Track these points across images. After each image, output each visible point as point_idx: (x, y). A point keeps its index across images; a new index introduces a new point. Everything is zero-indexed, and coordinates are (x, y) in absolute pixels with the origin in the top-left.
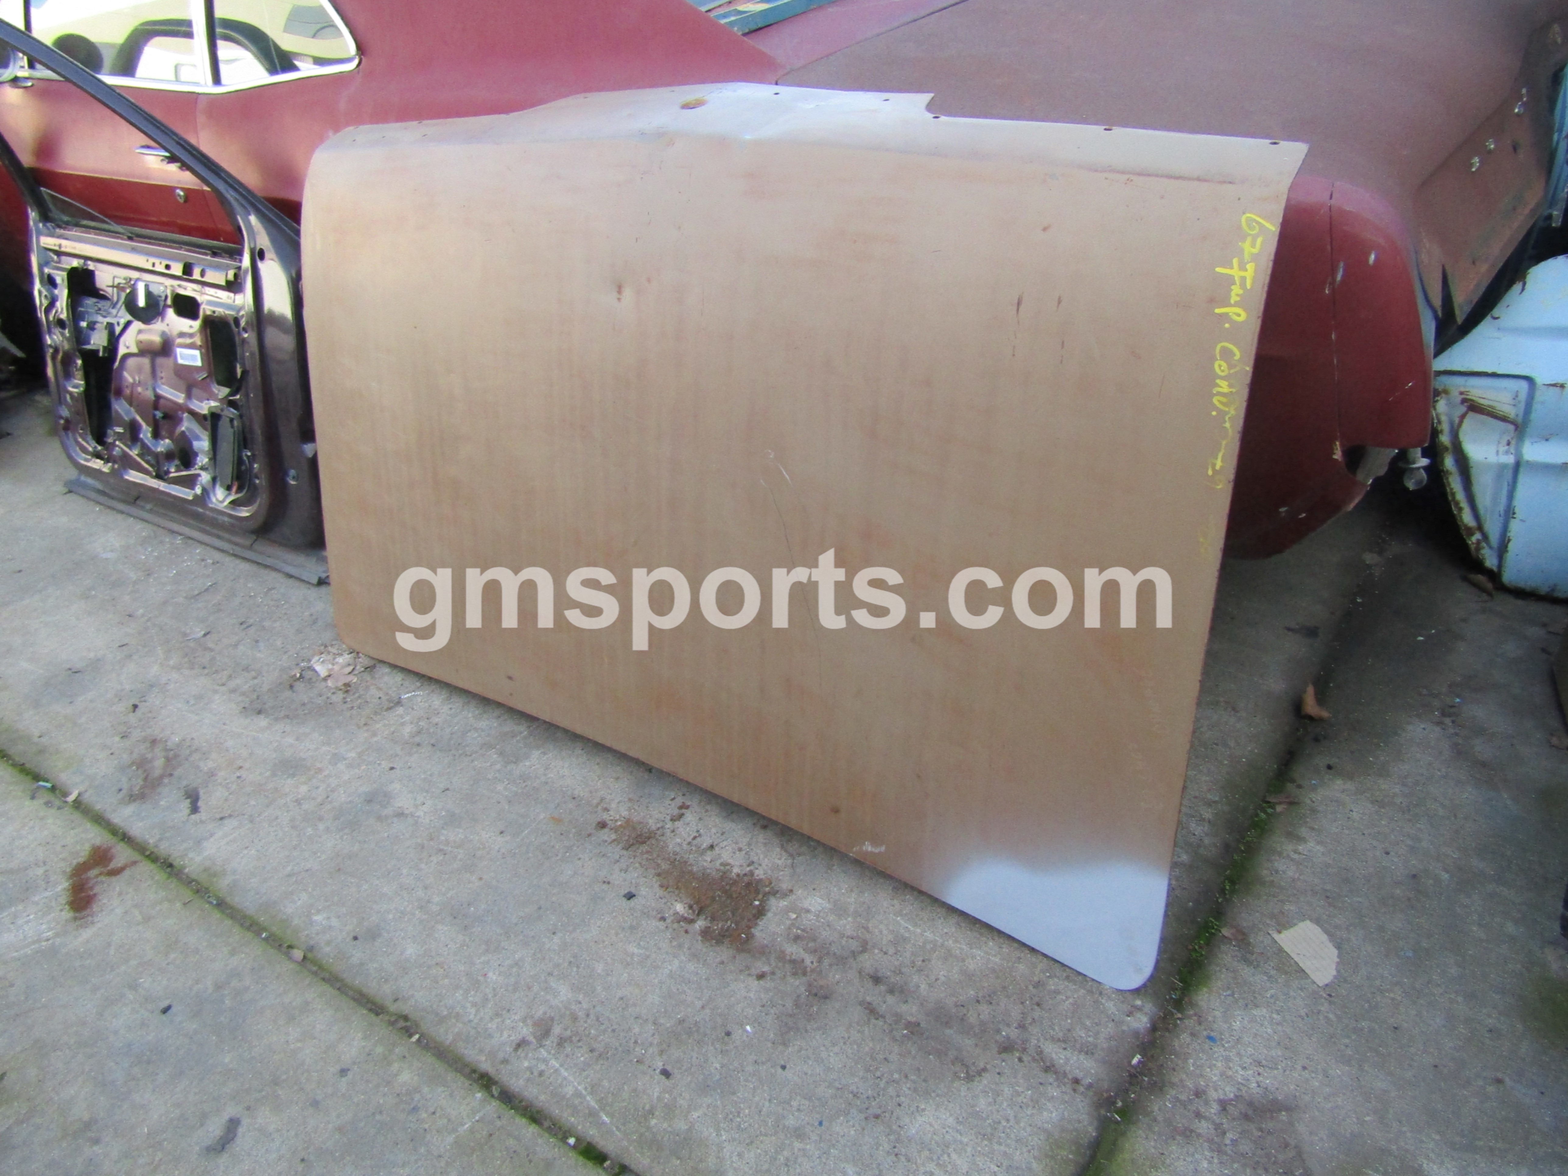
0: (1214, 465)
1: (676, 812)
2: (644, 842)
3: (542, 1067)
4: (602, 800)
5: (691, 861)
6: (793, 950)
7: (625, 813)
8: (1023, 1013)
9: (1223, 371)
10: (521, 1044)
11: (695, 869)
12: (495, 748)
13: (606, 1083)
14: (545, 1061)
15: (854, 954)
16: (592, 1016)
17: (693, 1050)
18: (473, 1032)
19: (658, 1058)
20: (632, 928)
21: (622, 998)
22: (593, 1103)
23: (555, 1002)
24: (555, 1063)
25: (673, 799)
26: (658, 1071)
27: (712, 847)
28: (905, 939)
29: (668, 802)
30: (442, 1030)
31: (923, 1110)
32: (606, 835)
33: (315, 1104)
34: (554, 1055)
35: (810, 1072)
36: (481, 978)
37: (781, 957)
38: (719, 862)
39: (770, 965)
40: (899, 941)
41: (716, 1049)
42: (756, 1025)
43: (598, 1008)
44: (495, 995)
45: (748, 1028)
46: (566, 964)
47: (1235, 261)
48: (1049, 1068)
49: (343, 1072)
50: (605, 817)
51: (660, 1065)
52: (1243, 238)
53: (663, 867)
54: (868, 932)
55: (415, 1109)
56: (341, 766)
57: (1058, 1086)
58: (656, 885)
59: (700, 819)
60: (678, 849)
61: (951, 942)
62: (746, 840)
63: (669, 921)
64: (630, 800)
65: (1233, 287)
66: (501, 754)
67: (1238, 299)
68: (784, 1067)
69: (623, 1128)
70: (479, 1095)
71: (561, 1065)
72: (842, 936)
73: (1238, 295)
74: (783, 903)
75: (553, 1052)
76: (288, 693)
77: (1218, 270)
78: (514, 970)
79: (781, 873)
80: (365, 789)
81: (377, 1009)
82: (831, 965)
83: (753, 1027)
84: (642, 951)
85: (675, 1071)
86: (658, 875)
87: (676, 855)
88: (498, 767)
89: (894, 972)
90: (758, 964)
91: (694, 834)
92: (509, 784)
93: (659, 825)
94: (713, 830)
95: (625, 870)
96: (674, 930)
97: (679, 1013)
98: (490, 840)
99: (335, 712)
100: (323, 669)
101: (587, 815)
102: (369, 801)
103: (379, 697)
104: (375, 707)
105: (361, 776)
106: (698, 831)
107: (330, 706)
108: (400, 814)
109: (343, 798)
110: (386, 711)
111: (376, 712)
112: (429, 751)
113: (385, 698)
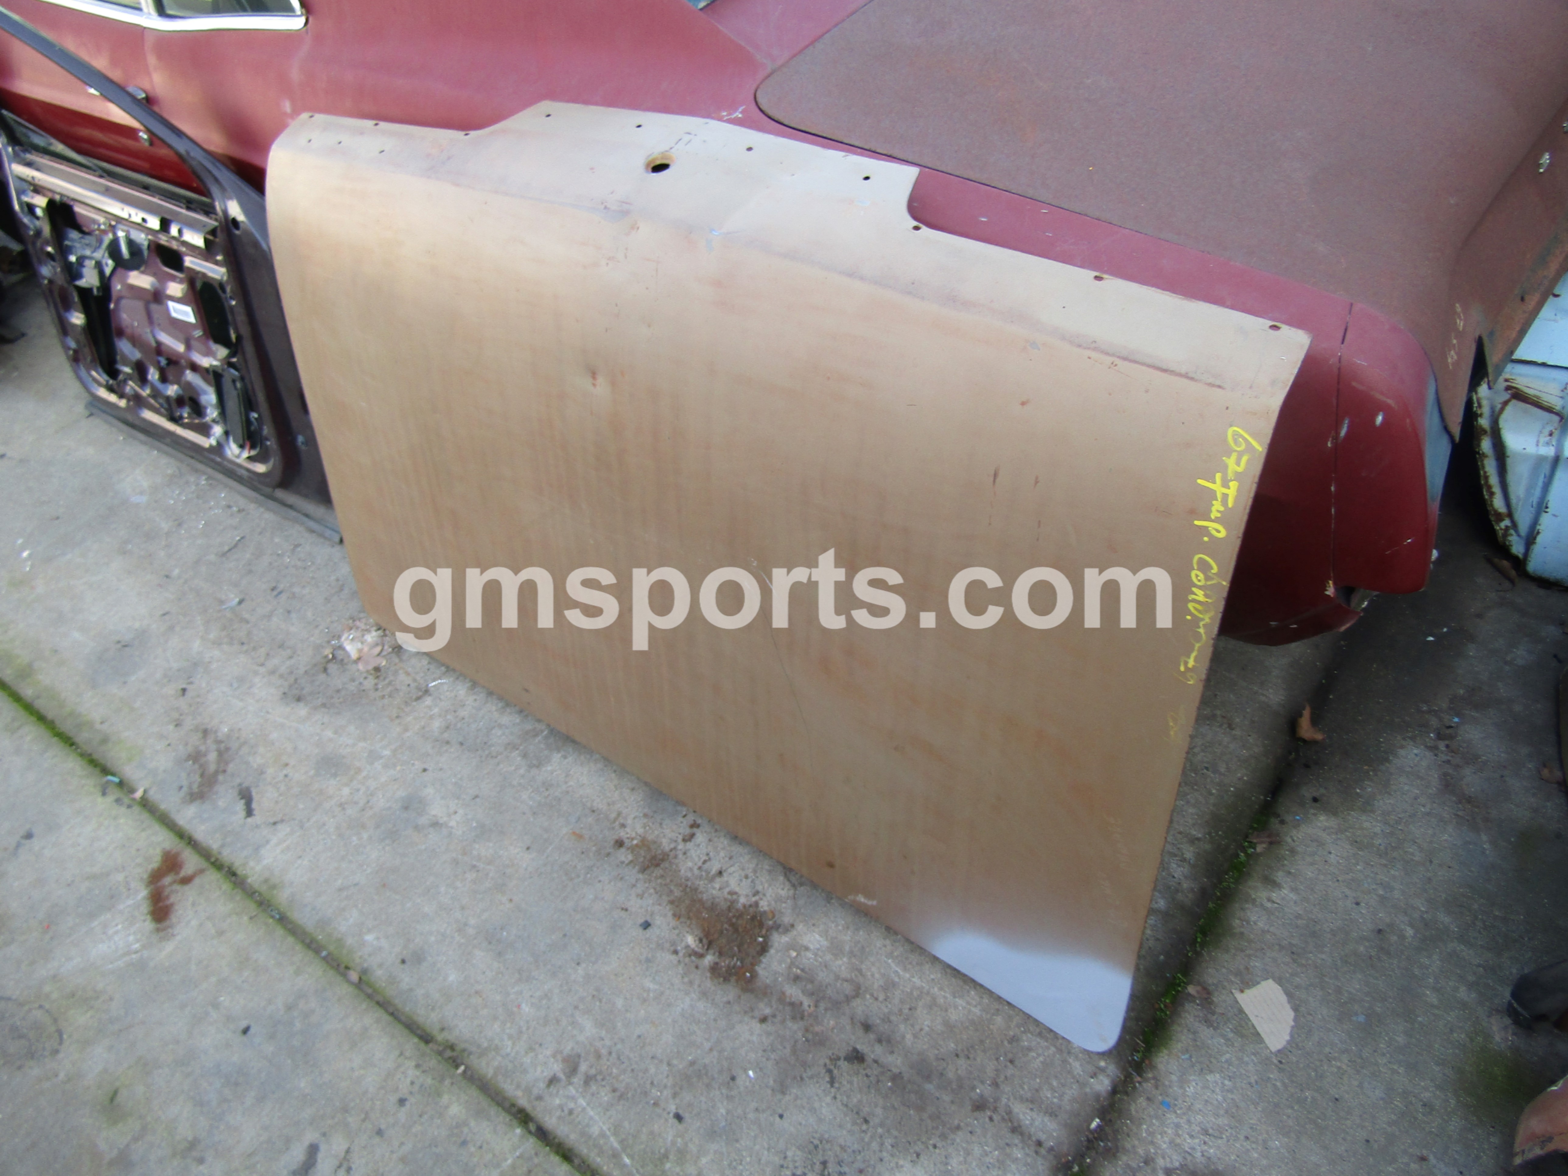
0: (1186, 663)
1: (688, 831)
2: (658, 865)
3: (571, 1105)
4: (619, 814)
5: (701, 889)
6: (793, 992)
7: (640, 831)
8: (996, 1070)
9: (1199, 581)
10: (553, 1081)
11: (705, 897)
12: (517, 749)
13: (626, 1124)
14: (573, 1098)
15: (848, 999)
16: (614, 1055)
17: (702, 1094)
18: (510, 1066)
19: (671, 1101)
20: (648, 960)
21: (639, 1037)
22: (616, 1145)
23: (581, 1038)
24: (582, 1102)
25: (685, 816)
26: (671, 1115)
27: (720, 873)
28: (894, 985)
29: (681, 819)
30: (484, 1064)
31: (902, 1166)
32: (624, 856)
33: (380, 1133)
34: (581, 1093)
35: (804, 1122)
36: (515, 1009)
37: (782, 998)
38: (727, 890)
39: (771, 1007)
40: (889, 986)
41: (722, 1093)
42: (758, 1070)
43: (619, 1046)
44: (528, 1029)
45: (751, 1073)
46: (590, 998)
47: (1218, 476)
48: (1016, 1129)
49: (402, 1102)
50: (623, 834)
51: (673, 1108)
52: (1229, 452)
53: (676, 894)
54: (861, 974)
55: (464, 1143)
56: (378, 765)
57: (1023, 1148)
58: (670, 914)
59: (710, 840)
60: (689, 875)
61: (936, 989)
62: (752, 866)
63: (681, 954)
64: (645, 815)
65: (1214, 502)
66: (525, 756)
67: (1219, 515)
68: (781, 1116)
69: (641, 1170)
70: (518, 1131)
71: (588, 1104)
72: (837, 978)
73: (1218, 511)
74: (785, 939)
75: (580, 1090)
76: (322, 677)
77: (1200, 481)
78: (544, 1002)
79: (784, 905)
80: (401, 793)
81: (426, 1038)
82: (826, 1010)
83: (755, 1072)
84: (657, 987)
85: (686, 1115)
86: (671, 902)
87: (687, 880)
88: (522, 771)
89: (883, 1020)
90: (761, 1005)
91: (705, 858)
92: (533, 792)
93: (672, 846)
94: (722, 854)
95: (641, 896)
96: (686, 964)
97: (690, 1054)
98: (518, 856)
99: (367, 701)
100: (353, 649)
101: (605, 832)
102: (406, 808)
103: (407, 684)
104: (404, 696)
105: (397, 779)
106: (708, 855)
107: (363, 694)
108: (435, 824)
109: (382, 804)
110: (415, 701)
111: (406, 702)
112: (458, 751)
113: (413, 685)
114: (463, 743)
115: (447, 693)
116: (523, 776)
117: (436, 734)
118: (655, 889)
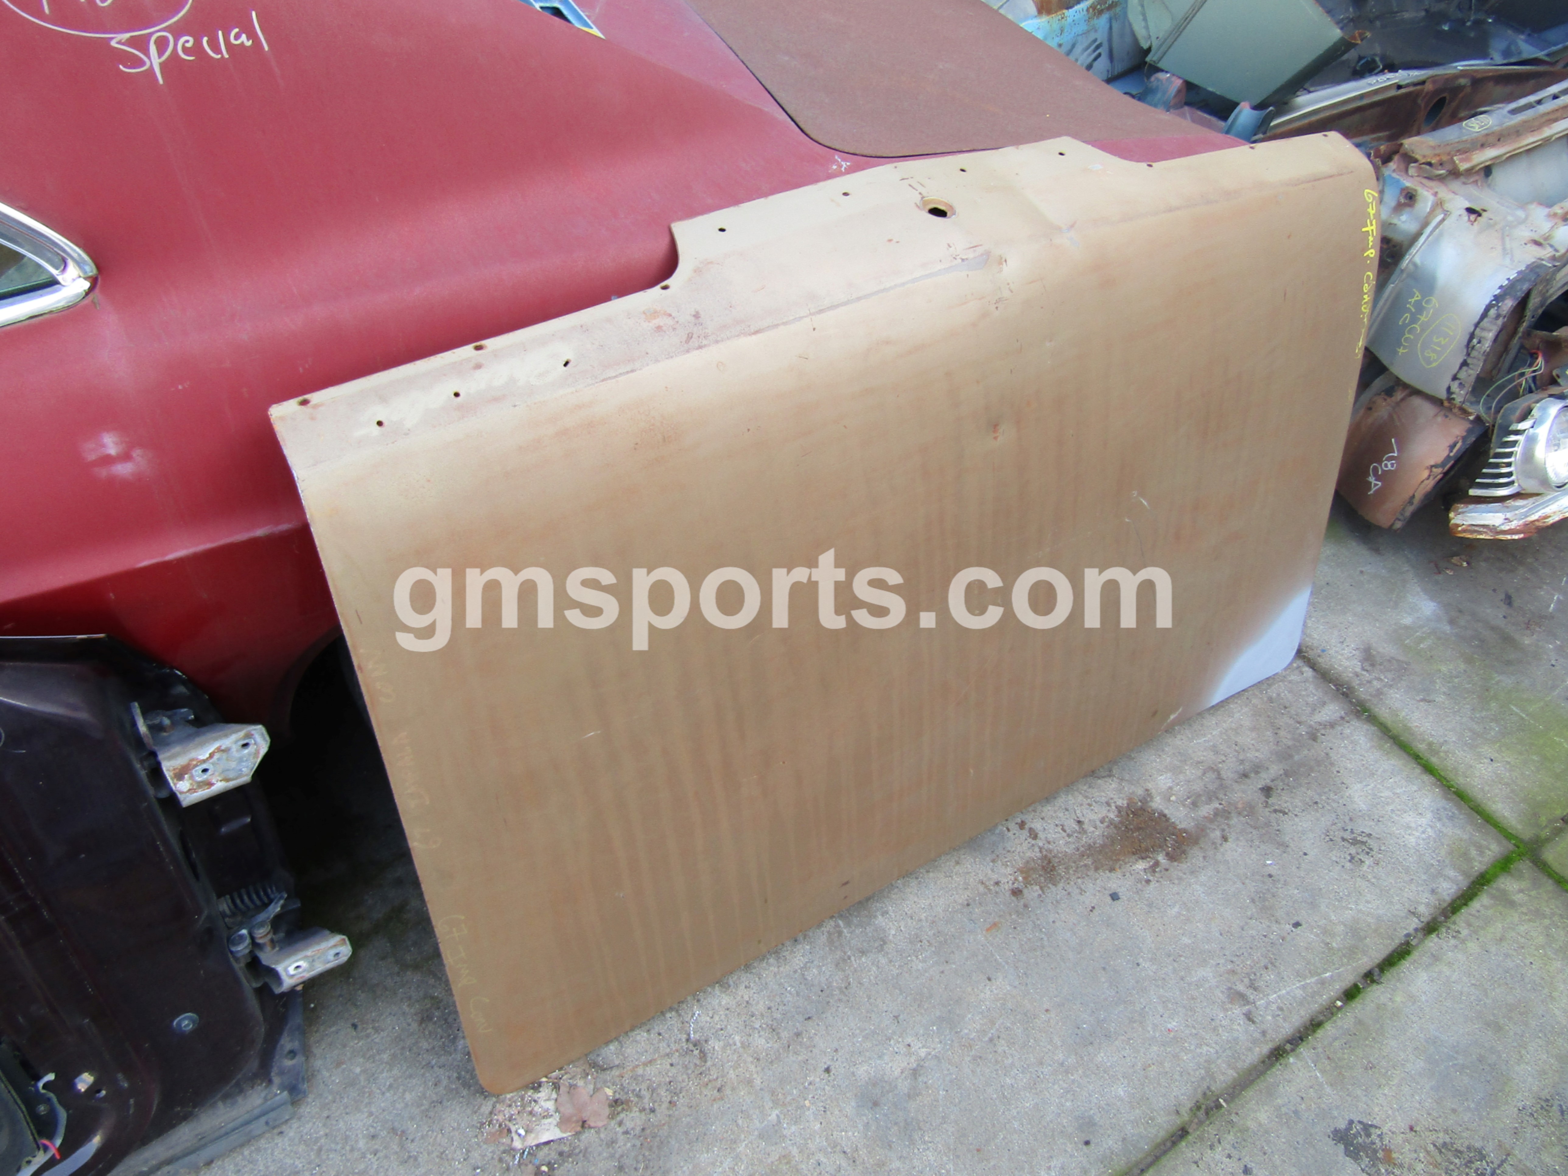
1: (1025, 833)
2: (1053, 868)
3: (1274, 1007)
4: (982, 883)
5: (1091, 841)
6: (1206, 810)
7: (1009, 870)
8: (1290, 718)
10: (1249, 1017)
11: (1100, 841)
12: (849, 958)
13: (1297, 966)
14: (1269, 1003)
15: (1219, 777)
16: (1235, 959)
17: (1280, 902)
18: (1229, 1052)
19: (1283, 926)
20: (1150, 905)
21: (1221, 934)
22: (1313, 980)
24: (1273, 997)
25: (1008, 830)
26: (1294, 930)
27: (1079, 822)
28: (1214, 746)
29: (1010, 834)
30: (1222, 1078)
31: (1350, 795)
32: (1032, 893)
34: (1264, 996)
35: (1312, 841)
36: (1172, 1035)
37: (1209, 820)
38: (1098, 823)
39: (1214, 829)
40: (1215, 750)
41: (1282, 888)
42: (1266, 857)
43: (1227, 953)
44: (1194, 1027)
45: (1269, 862)
46: (1176, 965)
47: (1368, 222)
48: (1332, 725)
50: (1007, 887)
51: (1289, 927)
52: (1369, 206)
53: (1090, 863)
54: (1202, 762)
55: (1296, 1112)
56: (790, 1130)
57: (1344, 728)
58: (1108, 874)
59: (1043, 819)
60: (1073, 846)
61: (1224, 724)
62: (1080, 798)
63: (1151, 878)
64: (993, 861)
65: (1368, 239)
66: (862, 952)
67: (1371, 245)
68: (1305, 854)
69: (1337, 966)
70: (1291, 1060)
71: (1275, 992)
72: (1200, 778)
74: (1158, 799)
75: (1261, 996)
77: (1363, 230)
78: (1170, 1006)
79: (1126, 789)
80: (850, 1108)
81: (1183, 1133)
82: (1225, 795)
83: (1268, 859)
84: (1178, 906)
85: (1296, 919)
86: (1097, 869)
87: (1078, 850)
88: (883, 961)
89: (1241, 764)
90: (1212, 835)
91: (1059, 829)
92: (917, 957)
93: (1037, 849)
94: (1061, 815)
95: (1082, 892)
96: (1162, 877)
97: (1245, 900)
98: (995, 992)
99: (666, 1127)
100: (549, 1131)
101: (998, 901)
102: (876, 1104)
103: (669, 1066)
104: (688, 1074)
105: (825, 1108)
106: (1057, 825)
107: (648, 1132)
108: (915, 1073)
109: (856, 1134)
110: (706, 1062)
111: (701, 1074)
112: (818, 1025)
113: (675, 1059)
114: (807, 1016)
115: (717, 1018)
116: (891, 961)
117: (776, 1046)
118: (1079, 878)
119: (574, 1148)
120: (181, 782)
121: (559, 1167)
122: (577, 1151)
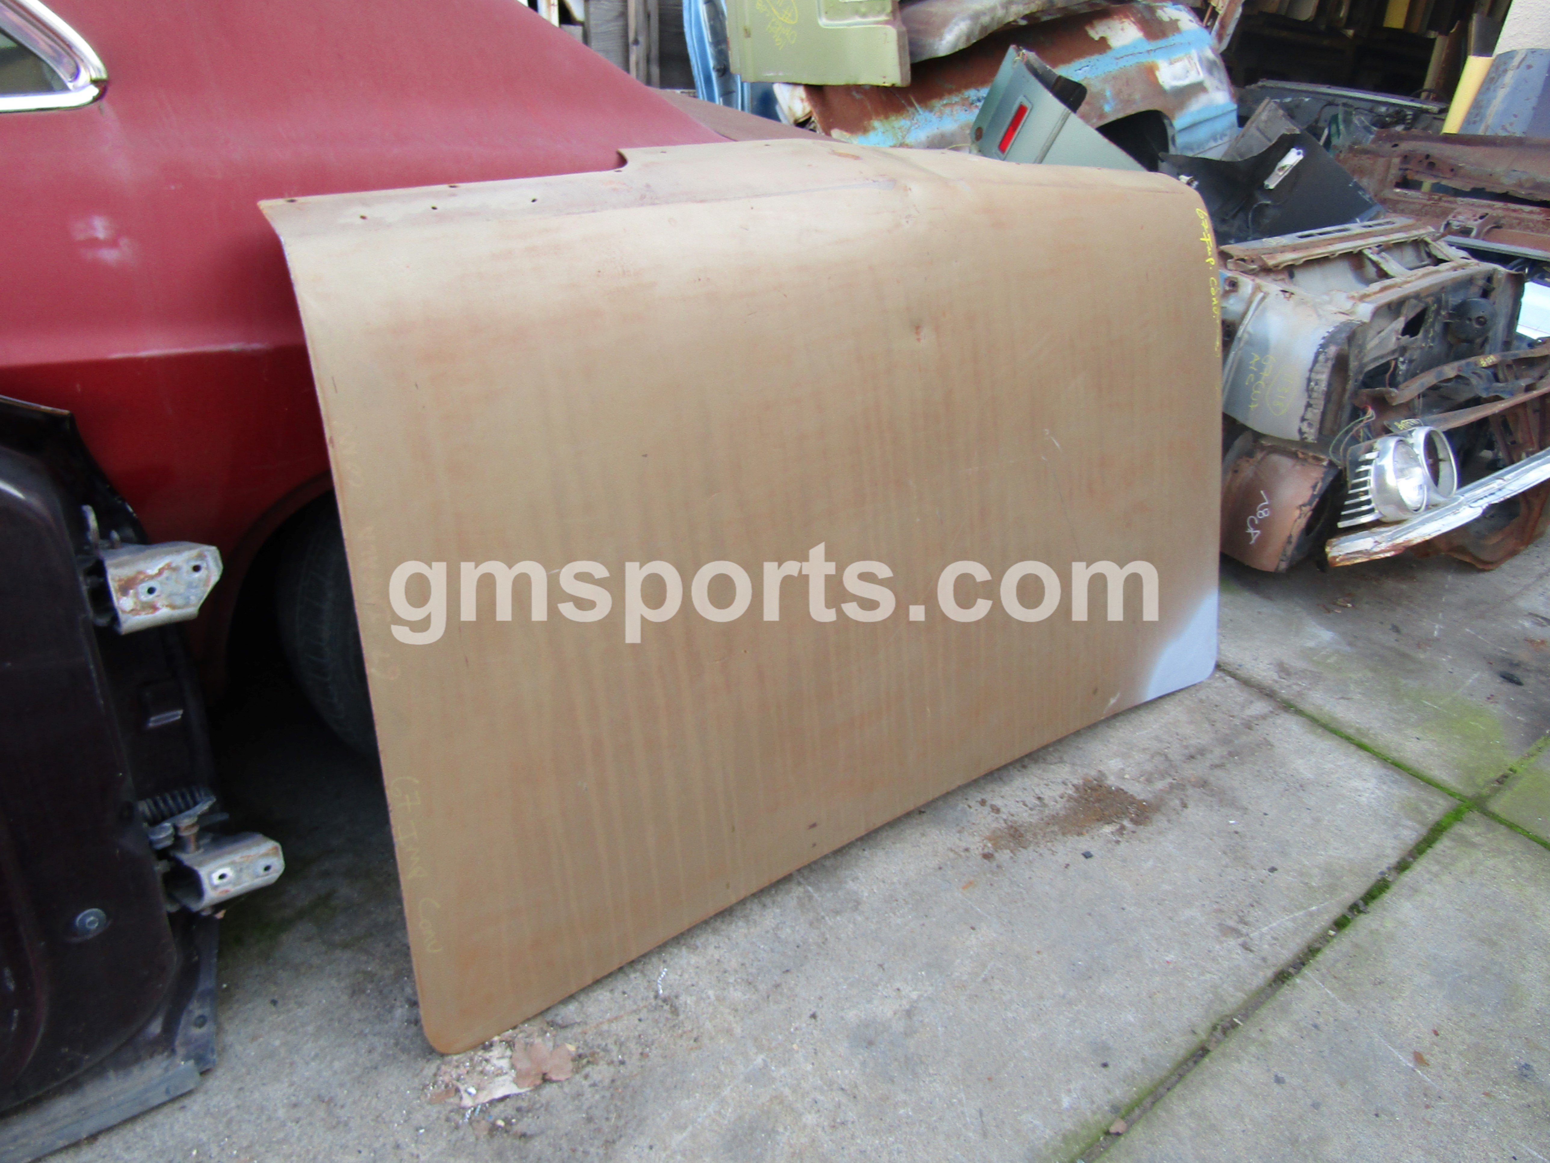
1: (987, 809)
2: (1021, 835)
3: (1268, 937)
5: (1054, 813)
6: (1160, 785)
7: (977, 839)
10: (1246, 947)
11: (1062, 813)
12: (823, 918)
13: (1282, 903)
14: (1262, 935)
15: (1168, 759)
16: (1219, 900)
17: (1251, 853)
18: (1233, 978)
19: (1259, 872)
20: (1124, 861)
21: (1200, 881)
23: (1202, 919)
24: (1265, 929)
26: (1271, 874)
27: (1039, 798)
28: (1157, 736)
29: (972, 810)
30: (1232, 1000)
31: (1295, 768)
32: (1004, 856)
33: (1316, 1106)
35: (1269, 804)
36: (1171, 966)
37: (1166, 792)
38: (1058, 799)
39: (1173, 799)
40: (1157, 740)
41: (1250, 841)
42: (1228, 818)
43: (1210, 895)
44: (1192, 958)
45: (1231, 822)
46: (1161, 907)
49: (1279, 1080)
50: (977, 852)
51: (1265, 872)
52: (1201, 222)
53: (1056, 830)
54: (1148, 749)
55: (1315, 1026)
56: (779, 1072)
58: (1076, 838)
59: (1002, 797)
62: (1036, 780)
63: (1120, 839)
65: (1207, 248)
67: (1210, 254)
68: (1265, 814)
69: (1321, 901)
70: (1298, 981)
71: (1266, 925)
74: (1112, 778)
75: (1253, 929)
77: (1200, 240)
78: (1164, 941)
80: (843, 1048)
81: (1203, 1050)
82: (1177, 772)
83: (1231, 820)
84: (1152, 860)
85: (1271, 865)
86: (1064, 834)
87: (1043, 820)
88: (860, 919)
89: (1185, 749)
90: (1172, 804)
91: (1021, 804)
92: (894, 913)
93: (1002, 821)
94: (1020, 793)
95: (1053, 853)
96: (1130, 838)
97: (1217, 853)
98: (981, 939)
99: (638, 1078)
100: (504, 1087)
101: (970, 864)
102: (870, 1043)
103: (637, 1022)
104: (658, 1027)
105: (815, 1050)
106: (1017, 802)
107: (618, 1083)
108: (909, 1014)
109: (853, 1072)
110: (678, 1015)
111: (674, 1026)
112: (798, 977)
113: (643, 1014)
114: (784, 969)
115: (686, 976)
116: (867, 919)
117: (754, 997)
118: (1048, 842)
119: (534, 1104)
120: (125, 598)
121: (517, 1123)
122: (538, 1106)
